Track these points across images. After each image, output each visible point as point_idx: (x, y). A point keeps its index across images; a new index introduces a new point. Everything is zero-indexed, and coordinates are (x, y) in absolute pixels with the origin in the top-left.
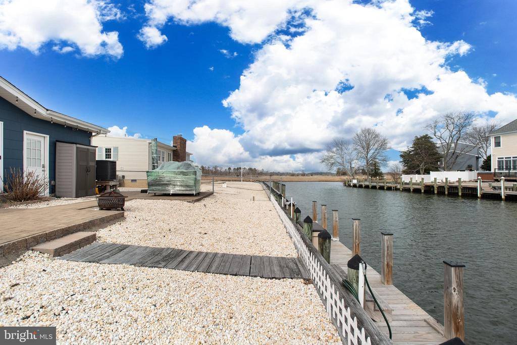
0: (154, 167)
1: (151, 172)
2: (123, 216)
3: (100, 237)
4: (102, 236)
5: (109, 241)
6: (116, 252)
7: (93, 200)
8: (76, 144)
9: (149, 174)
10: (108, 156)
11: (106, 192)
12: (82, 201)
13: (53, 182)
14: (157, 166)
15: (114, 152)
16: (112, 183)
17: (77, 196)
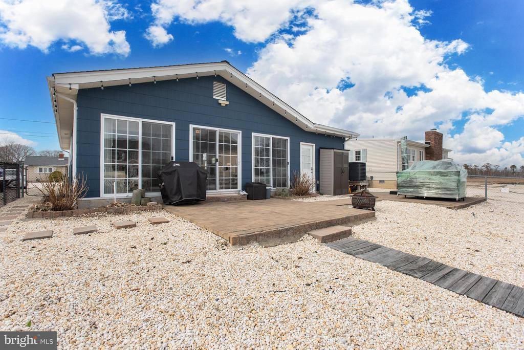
0: (404, 168)
1: (401, 173)
2: (374, 216)
3: (354, 233)
4: (356, 232)
5: (363, 238)
6: (369, 250)
7: (347, 198)
8: (333, 149)
9: (398, 175)
10: (358, 158)
11: (357, 191)
12: (338, 199)
13: (318, 182)
14: (408, 166)
15: (363, 154)
16: (362, 184)
17: (335, 194)
